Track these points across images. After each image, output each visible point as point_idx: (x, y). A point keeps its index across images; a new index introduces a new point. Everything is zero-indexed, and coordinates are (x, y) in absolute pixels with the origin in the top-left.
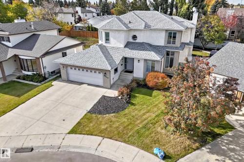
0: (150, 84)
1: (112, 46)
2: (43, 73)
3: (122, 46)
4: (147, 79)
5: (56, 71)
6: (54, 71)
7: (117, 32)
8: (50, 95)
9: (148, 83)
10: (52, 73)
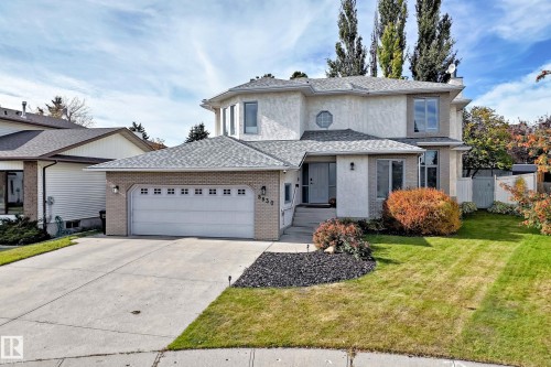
0: (407, 221)
1: (266, 138)
2: (40, 216)
3: (295, 135)
4: (391, 208)
5: (81, 224)
6: (76, 223)
7: (278, 99)
8: (67, 259)
9: (398, 217)
10: (69, 224)
